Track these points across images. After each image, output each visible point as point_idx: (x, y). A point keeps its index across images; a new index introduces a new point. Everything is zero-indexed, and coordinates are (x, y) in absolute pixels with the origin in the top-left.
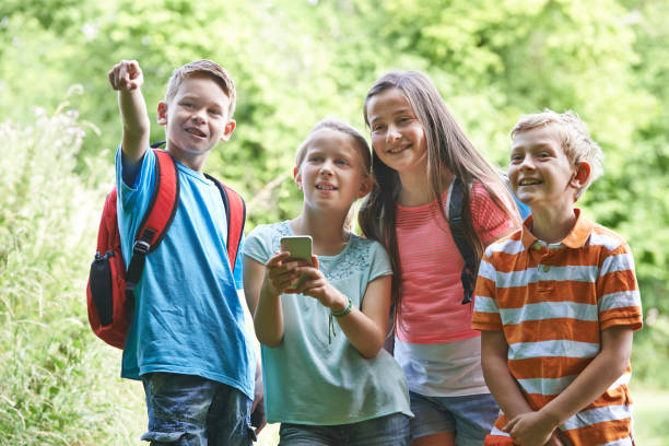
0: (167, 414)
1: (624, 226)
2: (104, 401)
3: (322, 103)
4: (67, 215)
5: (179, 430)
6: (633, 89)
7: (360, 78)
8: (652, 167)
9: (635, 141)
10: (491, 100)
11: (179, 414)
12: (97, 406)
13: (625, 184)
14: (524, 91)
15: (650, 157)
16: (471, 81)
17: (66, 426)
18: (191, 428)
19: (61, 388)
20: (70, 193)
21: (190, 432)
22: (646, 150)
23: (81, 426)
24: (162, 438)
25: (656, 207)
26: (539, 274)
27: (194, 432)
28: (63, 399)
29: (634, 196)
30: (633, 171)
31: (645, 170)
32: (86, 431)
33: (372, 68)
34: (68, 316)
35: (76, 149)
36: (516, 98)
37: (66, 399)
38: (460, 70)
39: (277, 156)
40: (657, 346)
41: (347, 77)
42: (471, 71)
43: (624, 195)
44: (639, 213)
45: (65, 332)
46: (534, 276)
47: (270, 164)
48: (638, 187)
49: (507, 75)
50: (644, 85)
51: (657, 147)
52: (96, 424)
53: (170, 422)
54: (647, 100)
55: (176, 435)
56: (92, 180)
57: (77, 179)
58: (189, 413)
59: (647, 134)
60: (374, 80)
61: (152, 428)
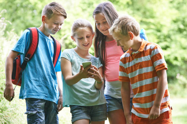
0: (32, 106)
1: (168, 49)
2: (14, 104)
3: (77, 15)
4: (2, 49)
5: (36, 111)
6: (171, 8)
7: (89, 7)
8: (177, 31)
9: (171, 24)
10: (128, 12)
11: (35, 106)
12: (13, 105)
13: (169, 36)
14: (138, 10)
15: (176, 28)
16: (122, 7)
17: (3, 111)
18: (39, 110)
19: (2, 100)
20: (3, 42)
21: (39, 111)
22: (175, 26)
23: (8, 111)
24: (31, 113)
25: (178, 43)
26: (135, 62)
27: (40, 111)
28: (2, 103)
29: (172, 40)
30: (171, 33)
31: (175, 32)
32: (9, 112)
33: (92, 4)
34: (3, 79)
35: (4, 29)
36: (136, 12)
37: (3, 103)
38: (119, 4)
39: (64, 31)
40: (180, 85)
41: (85, 6)
42: (122, 4)
43: (168, 40)
44: (173, 45)
45: (2, 84)
46: (134, 63)
47: (62, 33)
48: (173, 37)
49: (133, 4)
50: (174, 7)
51: (178, 26)
52: (12, 110)
53: (33, 108)
54: (175, 11)
55: (35, 112)
56: (9, 39)
57: (5, 38)
58: (39, 106)
59: (175, 22)
60: (93, 7)
61: (27, 110)
